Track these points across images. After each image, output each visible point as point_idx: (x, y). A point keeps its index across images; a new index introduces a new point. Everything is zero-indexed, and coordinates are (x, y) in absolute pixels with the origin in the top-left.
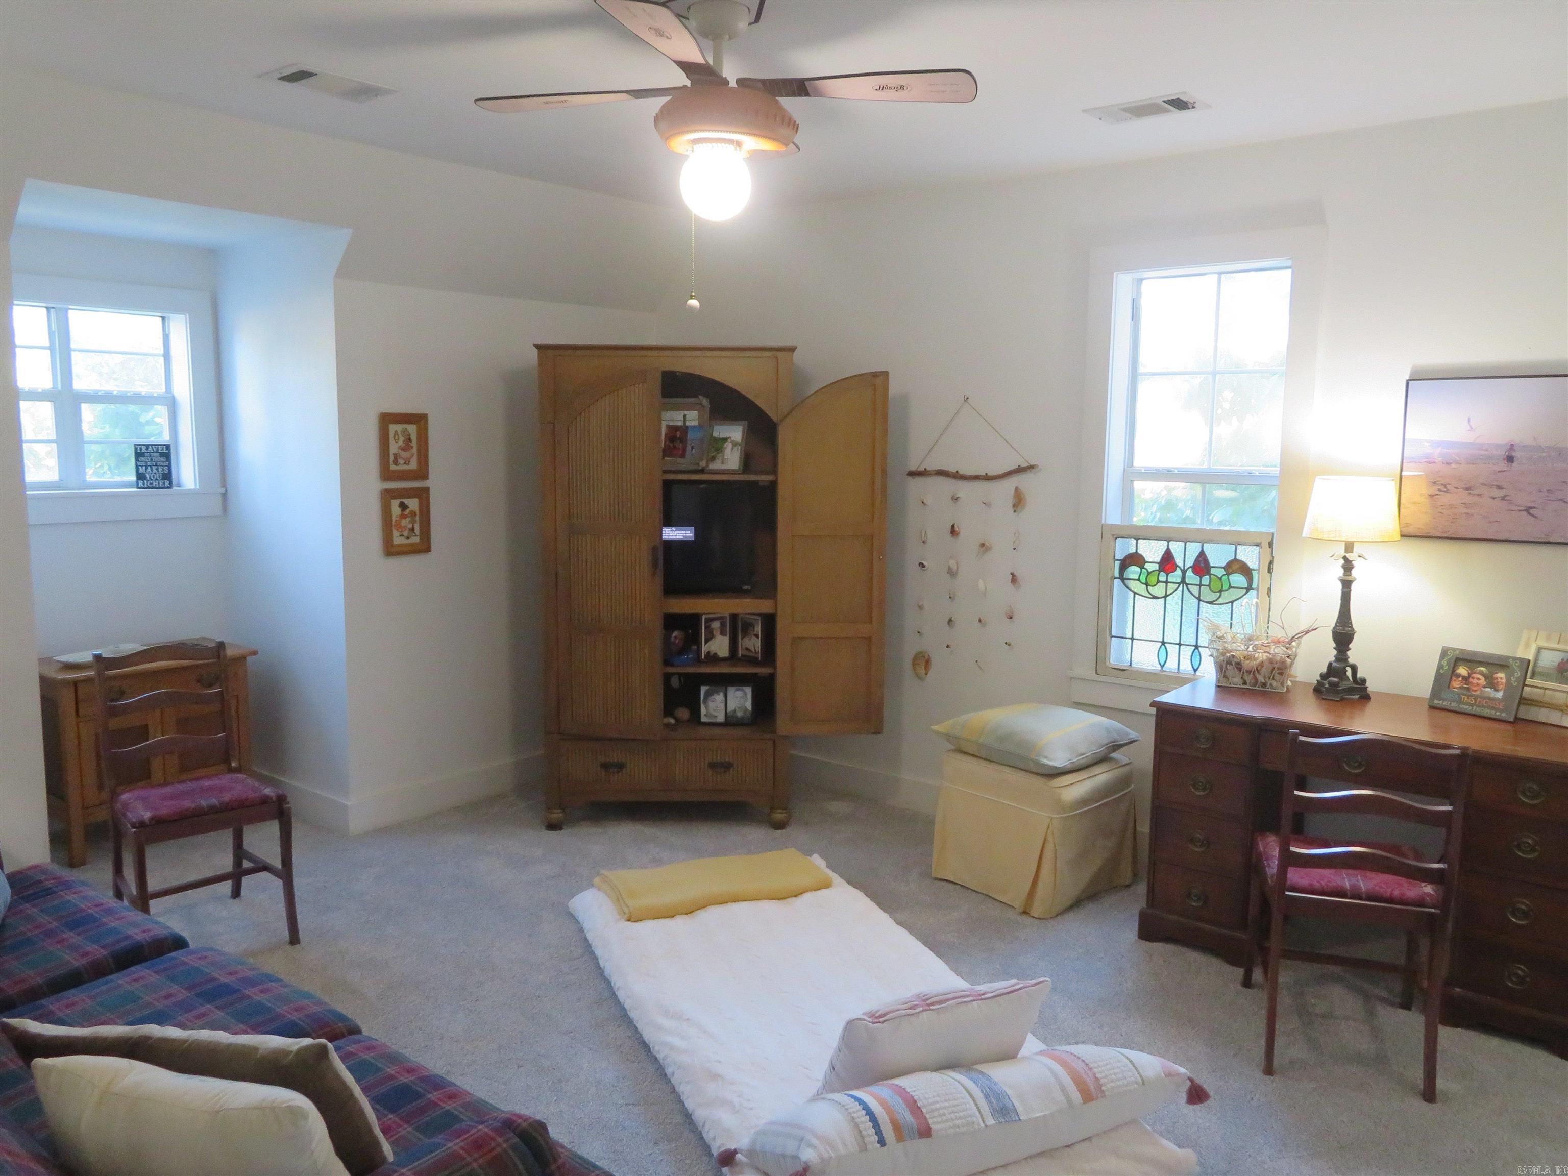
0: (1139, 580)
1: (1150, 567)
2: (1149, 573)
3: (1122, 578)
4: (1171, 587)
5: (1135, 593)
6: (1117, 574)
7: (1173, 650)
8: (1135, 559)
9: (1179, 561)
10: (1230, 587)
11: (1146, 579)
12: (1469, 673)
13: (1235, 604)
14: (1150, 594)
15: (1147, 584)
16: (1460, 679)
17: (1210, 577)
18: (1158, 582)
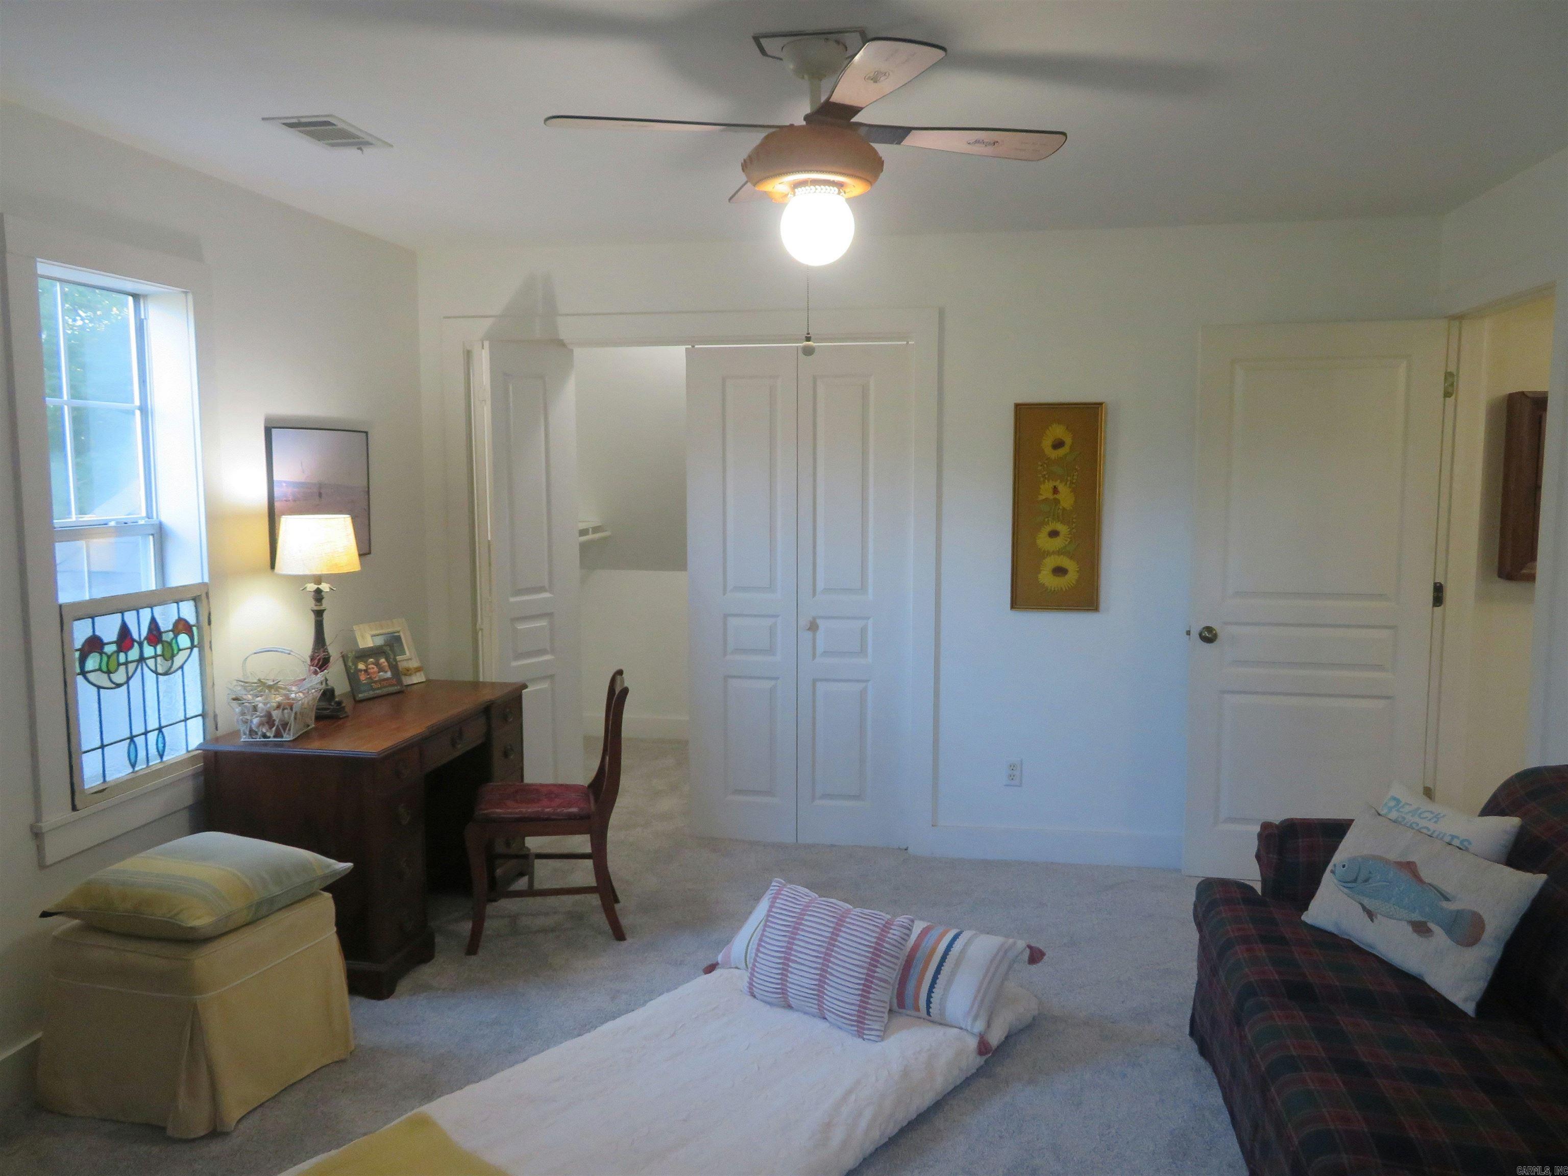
0: (100, 669)
1: (110, 649)
2: (109, 657)
3: (83, 673)
4: (132, 667)
5: (99, 688)
6: (78, 670)
7: (140, 741)
8: (94, 644)
9: (135, 636)
10: (180, 650)
11: (107, 667)
12: (366, 666)
13: (185, 667)
14: (114, 683)
15: (109, 672)
16: (363, 672)
17: (163, 646)
18: (119, 664)
